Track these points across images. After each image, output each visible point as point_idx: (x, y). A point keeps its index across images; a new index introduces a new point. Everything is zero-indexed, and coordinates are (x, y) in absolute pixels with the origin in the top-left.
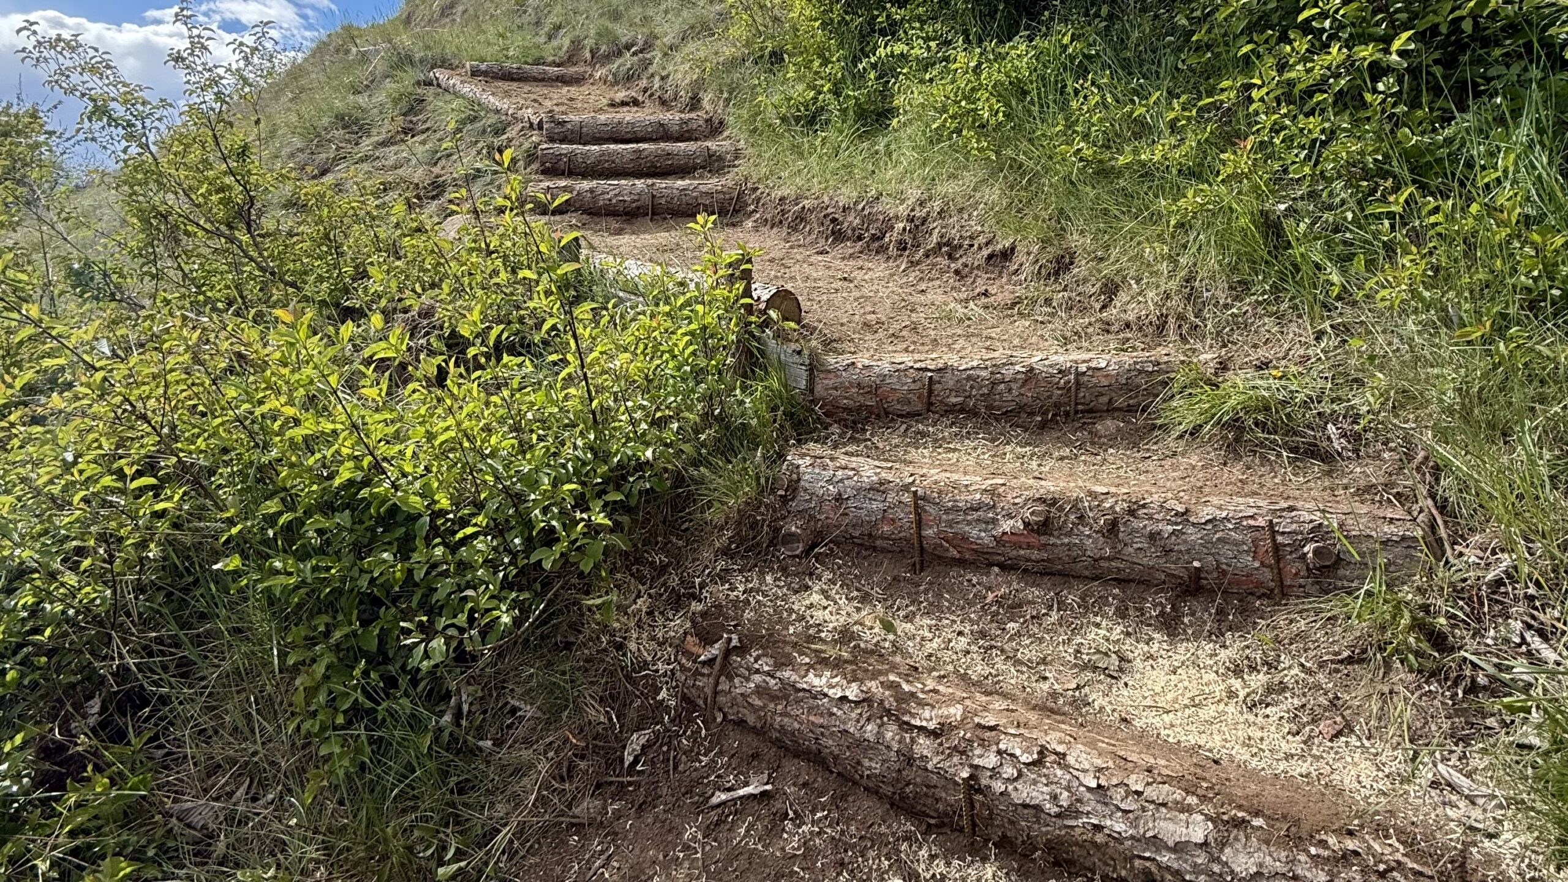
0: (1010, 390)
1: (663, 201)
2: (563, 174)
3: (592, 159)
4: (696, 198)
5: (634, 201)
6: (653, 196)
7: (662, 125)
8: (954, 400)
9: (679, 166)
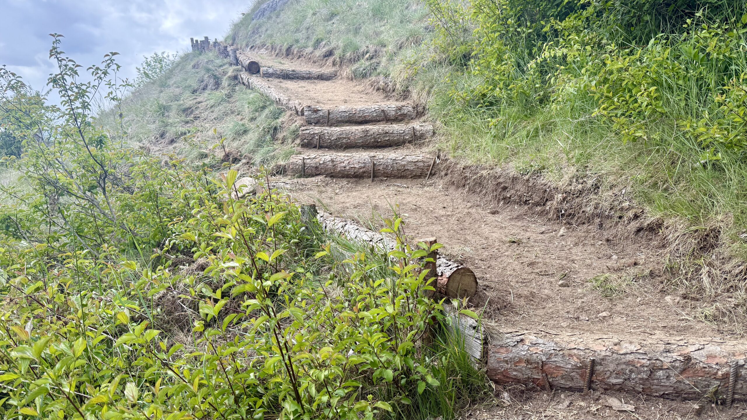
0: (668, 377)
1: (381, 168)
2: (315, 147)
3: (335, 137)
4: (404, 166)
5: (361, 168)
6: (374, 165)
7: (383, 111)
8: (614, 381)
9: (393, 141)
